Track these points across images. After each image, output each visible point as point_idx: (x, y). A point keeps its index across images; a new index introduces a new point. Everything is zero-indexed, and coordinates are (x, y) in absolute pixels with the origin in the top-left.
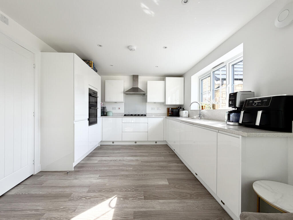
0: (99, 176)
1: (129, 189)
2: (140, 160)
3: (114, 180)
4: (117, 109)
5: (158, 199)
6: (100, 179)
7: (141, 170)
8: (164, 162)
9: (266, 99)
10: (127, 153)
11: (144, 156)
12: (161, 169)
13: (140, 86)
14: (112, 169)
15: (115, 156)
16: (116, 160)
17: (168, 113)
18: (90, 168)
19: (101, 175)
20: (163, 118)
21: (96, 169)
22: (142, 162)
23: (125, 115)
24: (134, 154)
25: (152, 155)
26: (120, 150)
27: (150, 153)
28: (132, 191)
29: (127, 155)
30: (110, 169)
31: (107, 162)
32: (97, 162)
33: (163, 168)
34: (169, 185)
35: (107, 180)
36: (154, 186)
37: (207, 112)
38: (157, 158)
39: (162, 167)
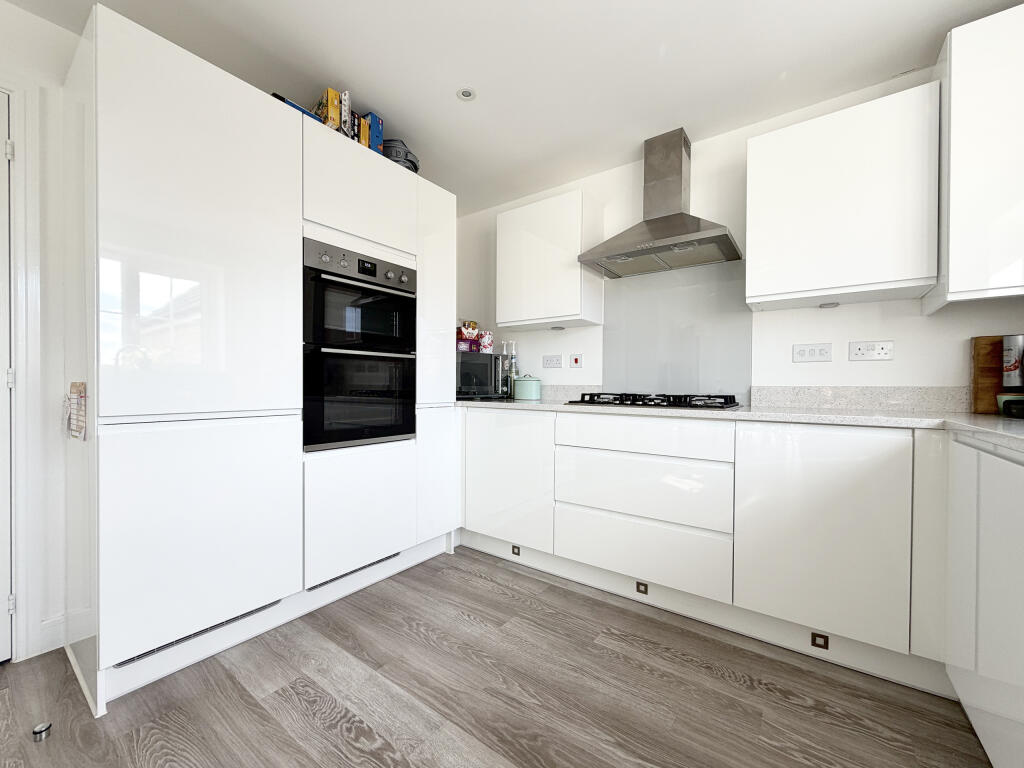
17: (986, 382)
20: (906, 436)
23: (583, 398)
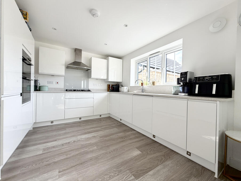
0: (59, 172)
1: (112, 174)
2: (98, 136)
3: (85, 170)
4: (54, 83)
5: (147, 172)
6: (62, 175)
7: (107, 146)
8: (120, 133)
9: (216, 76)
10: (76, 131)
11: (97, 131)
12: (123, 140)
13: (83, 61)
14: (71, 155)
15: (64, 138)
16: (69, 143)
17: (109, 89)
18: (36, 165)
19: (61, 170)
20: (107, 94)
21: (46, 163)
22: (100, 137)
23: (66, 90)
24: (86, 131)
25: (106, 129)
26: (66, 130)
27: (101, 127)
28: (116, 175)
29: (79, 134)
30: (69, 156)
31: (57, 149)
32: (41, 152)
33: (124, 138)
34: (142, 153)
35: (74, 173)
36: (131, 159)
37: (147, 88)
38: (112, 130)
39: (122, 138)
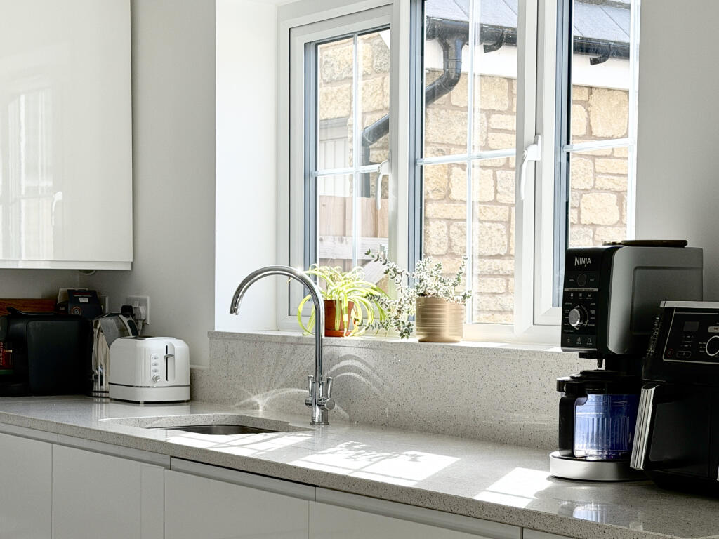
37: (371, 362)
